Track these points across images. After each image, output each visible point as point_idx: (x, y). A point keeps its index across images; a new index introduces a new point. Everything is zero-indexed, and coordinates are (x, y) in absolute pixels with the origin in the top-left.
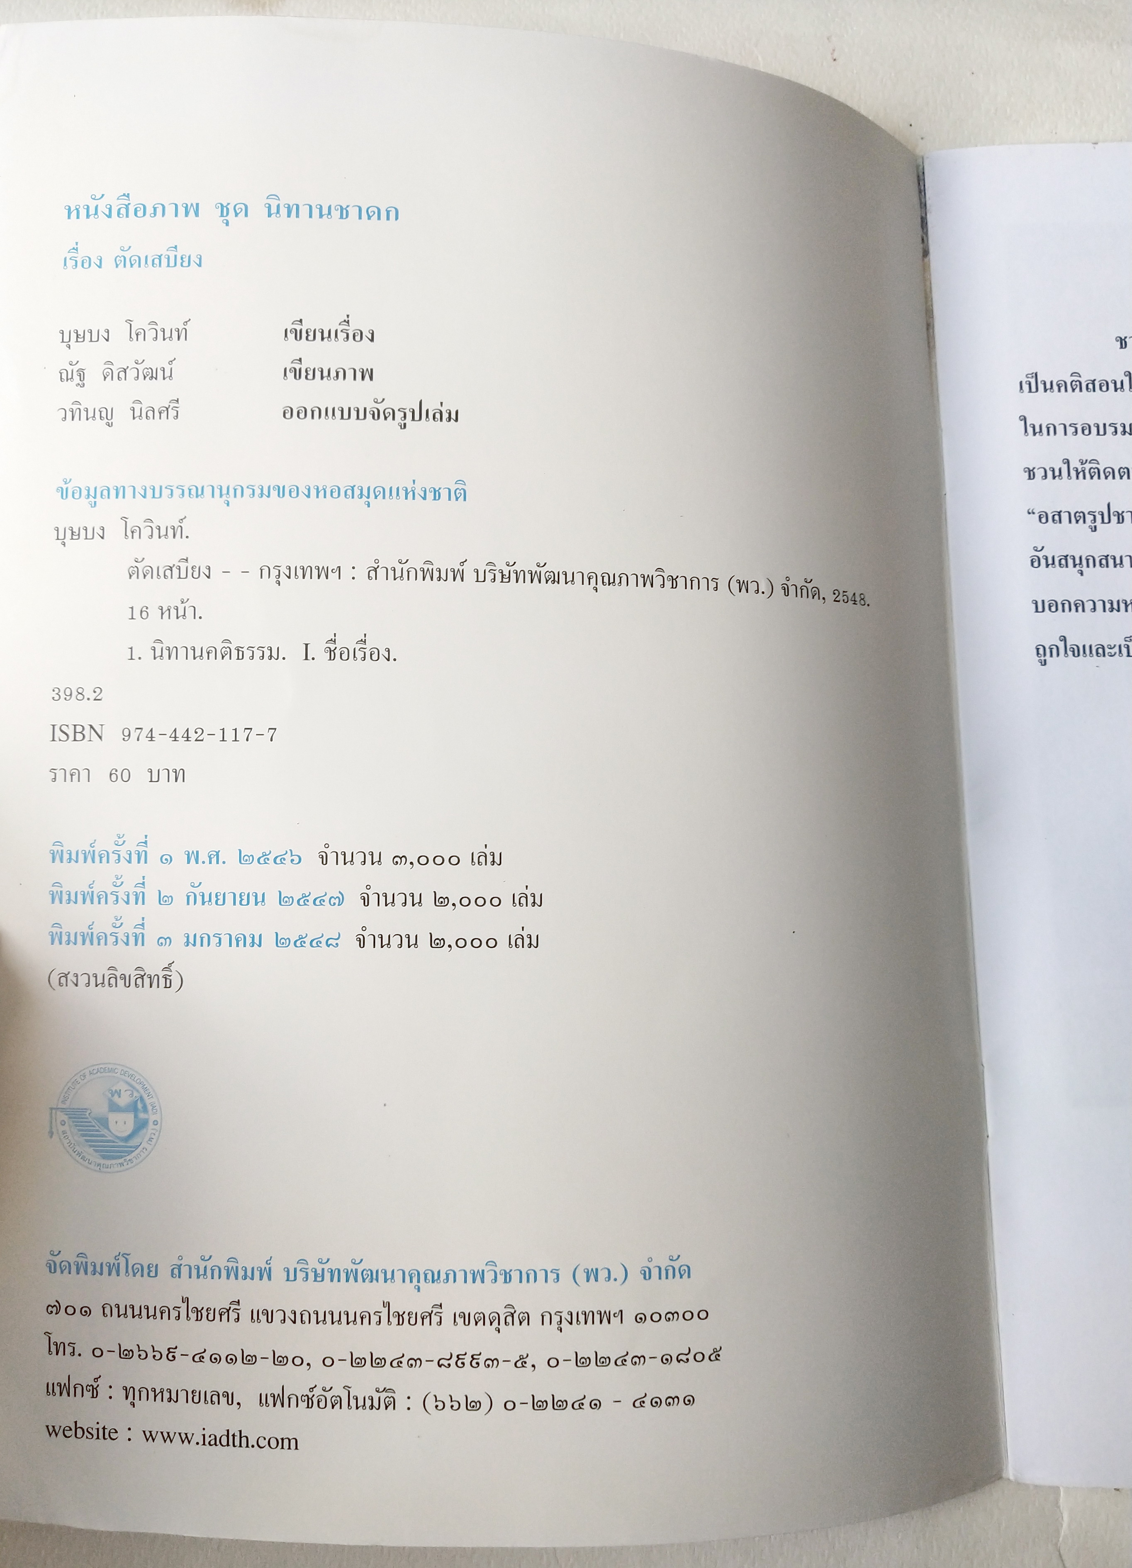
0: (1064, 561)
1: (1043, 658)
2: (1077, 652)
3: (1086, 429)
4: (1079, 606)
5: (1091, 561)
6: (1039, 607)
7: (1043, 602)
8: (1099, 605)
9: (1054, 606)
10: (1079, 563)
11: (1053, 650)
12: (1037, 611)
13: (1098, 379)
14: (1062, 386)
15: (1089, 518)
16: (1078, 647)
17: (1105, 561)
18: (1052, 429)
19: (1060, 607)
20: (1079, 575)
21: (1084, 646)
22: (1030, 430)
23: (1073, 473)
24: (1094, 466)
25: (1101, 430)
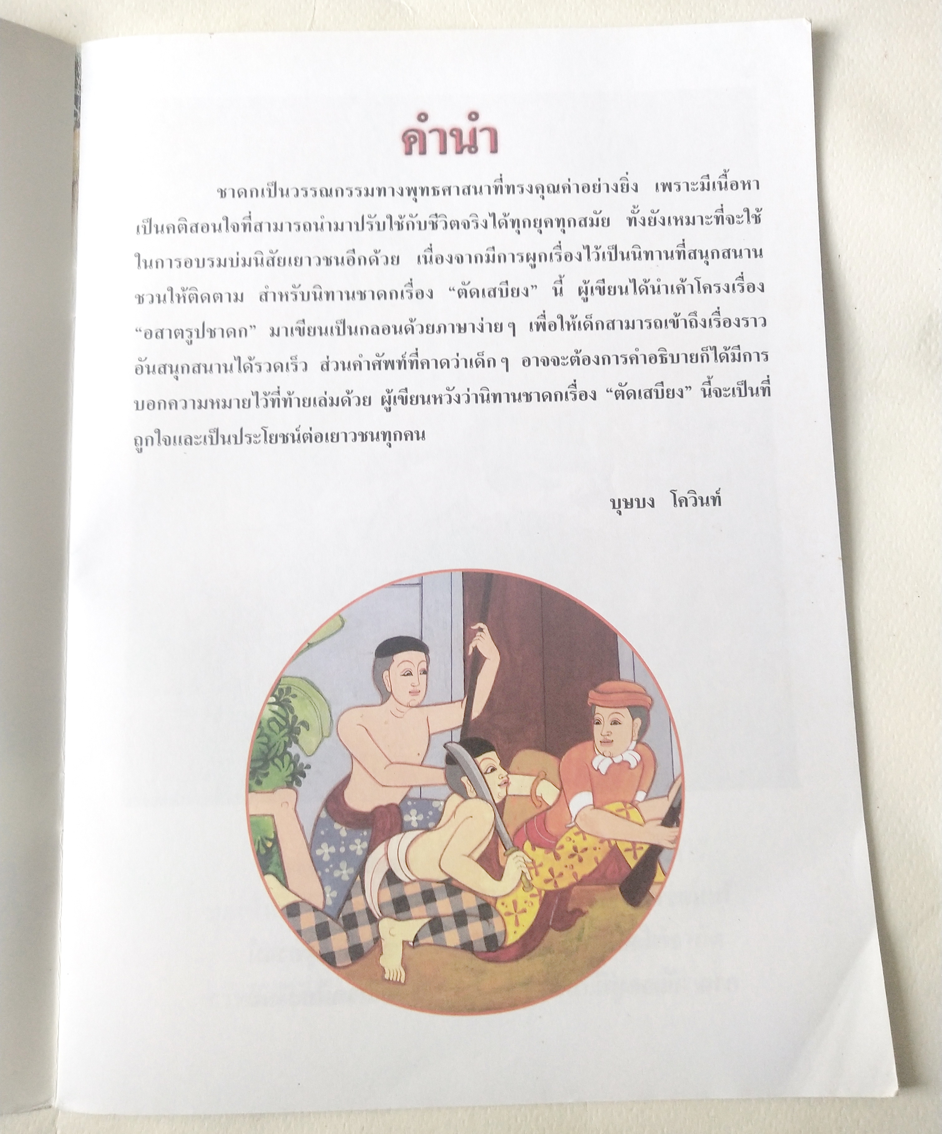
0: (163, 369)
1: (139, 447)
2: (168, 441)
3: (188, 263)
4: (173, 404)
5: (186, 369)
6: (139, 406)
7: (143, 402)
8: (190, 404)
9: (152, 405)
10: (174, 370)
11: (149, 441)
12: (137, 409)
13: (201, 222)
14: (171, 229)
15: (186, 334)
16: (169, 438)
17: (197, 369)
18: (160, 264)
19: (157, 405)
20: (175, 380)
21: (175, 437)
22: (142, 264)
23: (175, 299)
24: (193, 292)
25: (201, 263)
